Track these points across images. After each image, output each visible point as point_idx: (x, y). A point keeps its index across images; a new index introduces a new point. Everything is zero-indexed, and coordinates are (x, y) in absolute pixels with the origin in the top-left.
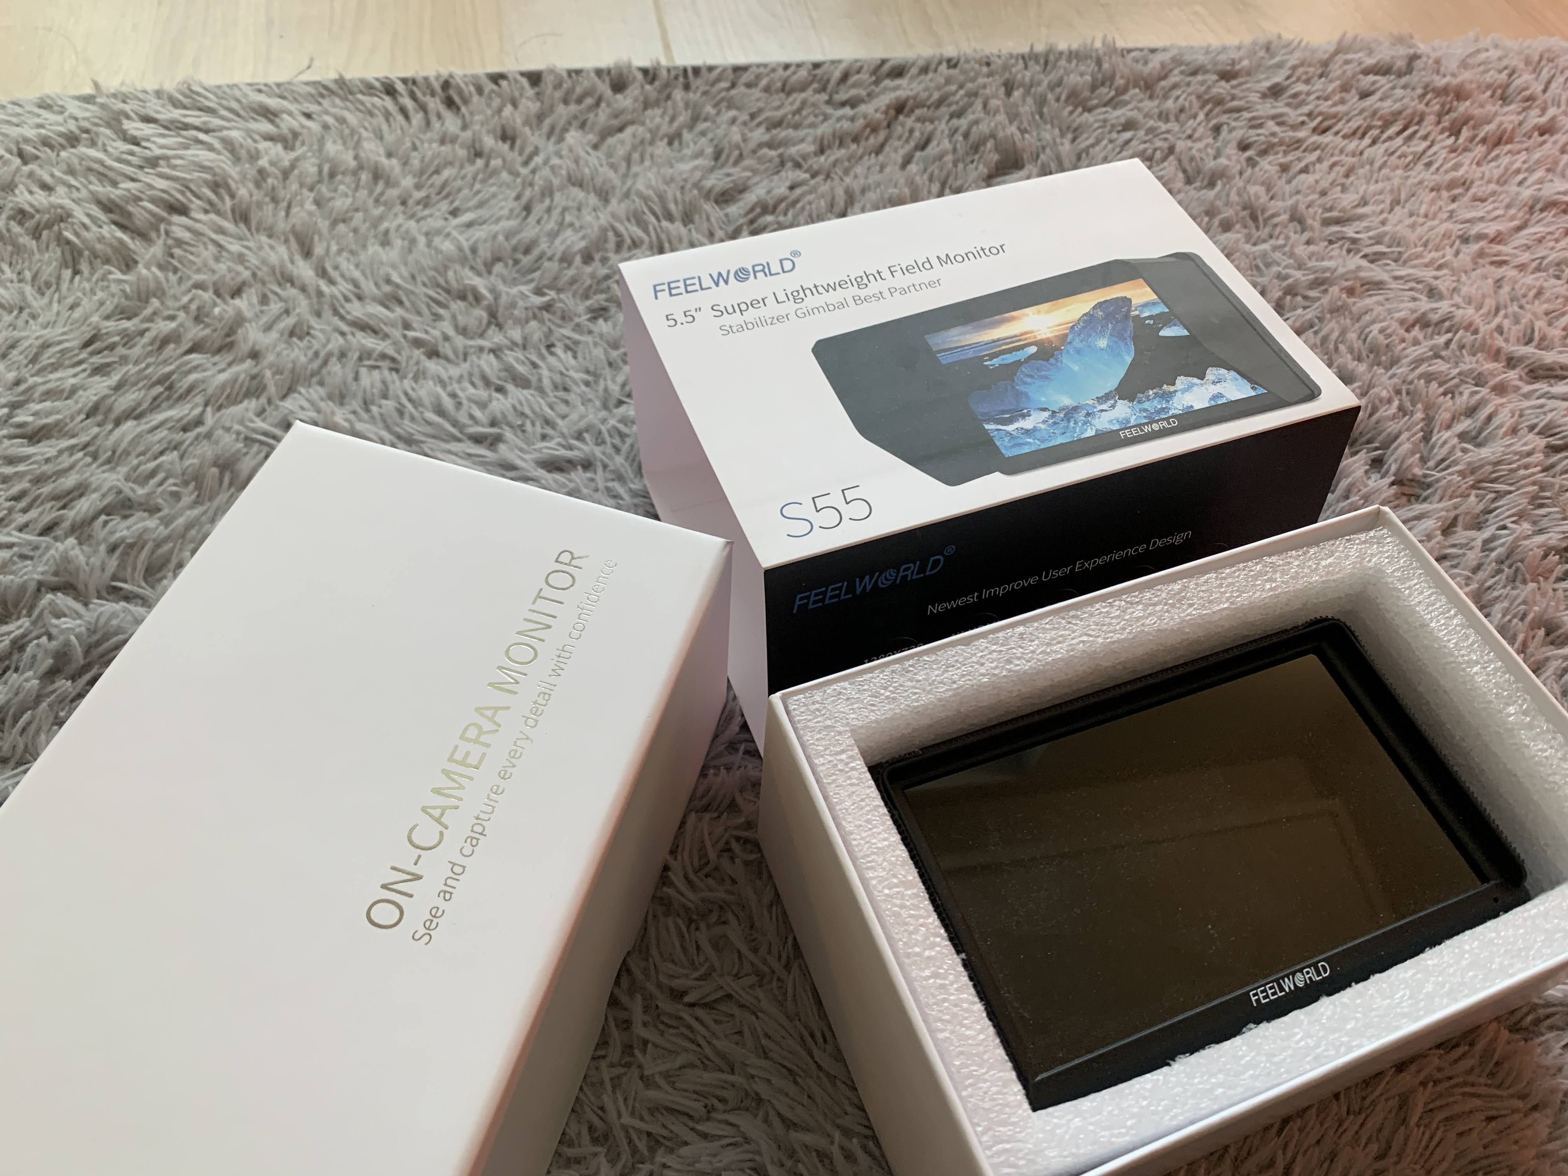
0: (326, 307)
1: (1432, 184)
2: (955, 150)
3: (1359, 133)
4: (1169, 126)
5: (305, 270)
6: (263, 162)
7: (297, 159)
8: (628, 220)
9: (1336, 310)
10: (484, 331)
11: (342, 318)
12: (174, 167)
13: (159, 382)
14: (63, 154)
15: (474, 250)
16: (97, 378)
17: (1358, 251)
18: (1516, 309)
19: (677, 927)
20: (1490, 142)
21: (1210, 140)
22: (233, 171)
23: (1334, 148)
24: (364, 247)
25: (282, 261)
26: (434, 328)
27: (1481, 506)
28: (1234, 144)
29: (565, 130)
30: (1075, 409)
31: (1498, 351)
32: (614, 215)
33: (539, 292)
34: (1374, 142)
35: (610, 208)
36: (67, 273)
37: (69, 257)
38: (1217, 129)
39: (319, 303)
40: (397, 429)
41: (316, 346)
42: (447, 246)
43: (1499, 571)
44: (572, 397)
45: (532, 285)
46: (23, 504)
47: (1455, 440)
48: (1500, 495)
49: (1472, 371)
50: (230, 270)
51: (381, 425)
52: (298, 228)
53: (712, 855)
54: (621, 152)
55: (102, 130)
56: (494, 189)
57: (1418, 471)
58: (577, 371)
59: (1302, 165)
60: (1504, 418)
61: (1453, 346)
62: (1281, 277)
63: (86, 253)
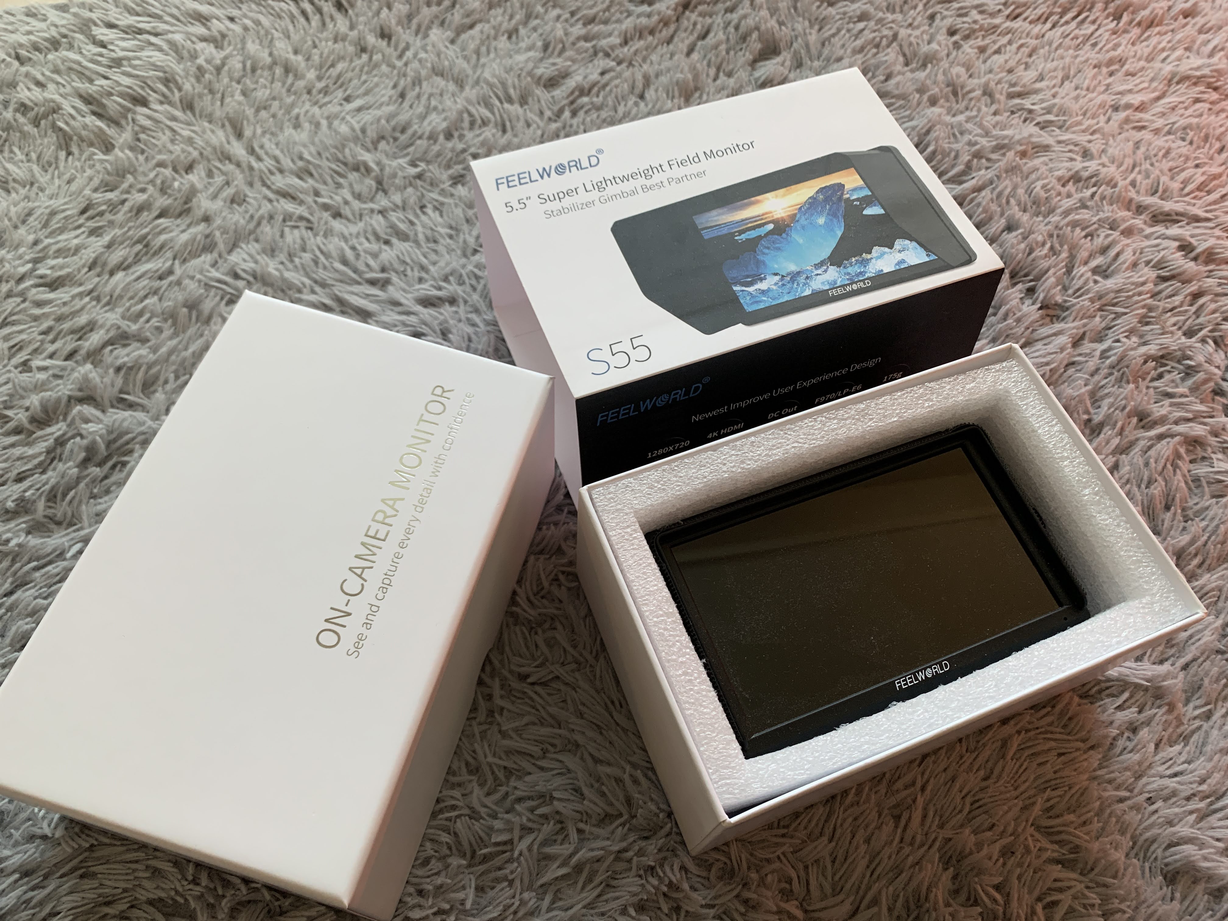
0: (256, 179)
1: (1095, 62)
2: (728, 39)
3: (1042, 19)
4: (894, 16)
5: (238, 149)
6: (201, 61)
7: (226, 58)
8: (479, 104)
9: (1011, 170)
10: (374, 197)
11: (269, 187)
12: (134, 67)
13: (139, 241)
14: (50, 57)
15: (363, 131)
16: (93, 239)
17: (1033, 120)
18: (1148, 166)
19: (523, 633)
20: (1144, 25)
21: (927, 28)
22: (178, 69)
23: (1022, 32)
24: (281, 129)
25: (221, 143)
26: (336, 194)
27: (1103, 325)
28: (944, 30)
29: (429, 28)
30: (799, 273)
31: (1131, 200)
32: (468, 101)
33: (413, 164)
34: (1053, 26)
35: (464, 94)
36: (62, 154)
37: (62, 141)
38: (932, 17)
39: (251, 175)
40: (314, 276)
41: (251, 211)
42: (344, 129)
43: (1111, 374)
44: (440, 248)
45: (408, 158)
46: (51, 337)
47: (1089, 274)
48: (1118, 315)
49: (1108, 218)
50: (183, 151)
51: (302, 272)
52: (231, 115)
53: (546, 584)
54: (472, 46)
55: (77, 35)
56: (376, 79)
57: (1059, 299)
58: (443, 227)
59: (996, 47)
60: (1128, 256)
61: (1097, 197)
62: (970, 144)
63: (75, 138)
